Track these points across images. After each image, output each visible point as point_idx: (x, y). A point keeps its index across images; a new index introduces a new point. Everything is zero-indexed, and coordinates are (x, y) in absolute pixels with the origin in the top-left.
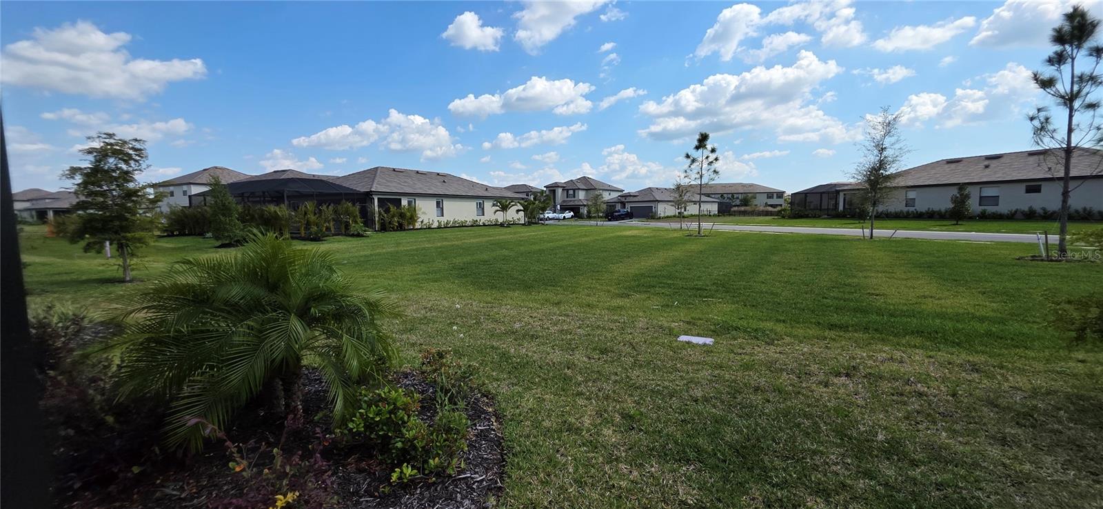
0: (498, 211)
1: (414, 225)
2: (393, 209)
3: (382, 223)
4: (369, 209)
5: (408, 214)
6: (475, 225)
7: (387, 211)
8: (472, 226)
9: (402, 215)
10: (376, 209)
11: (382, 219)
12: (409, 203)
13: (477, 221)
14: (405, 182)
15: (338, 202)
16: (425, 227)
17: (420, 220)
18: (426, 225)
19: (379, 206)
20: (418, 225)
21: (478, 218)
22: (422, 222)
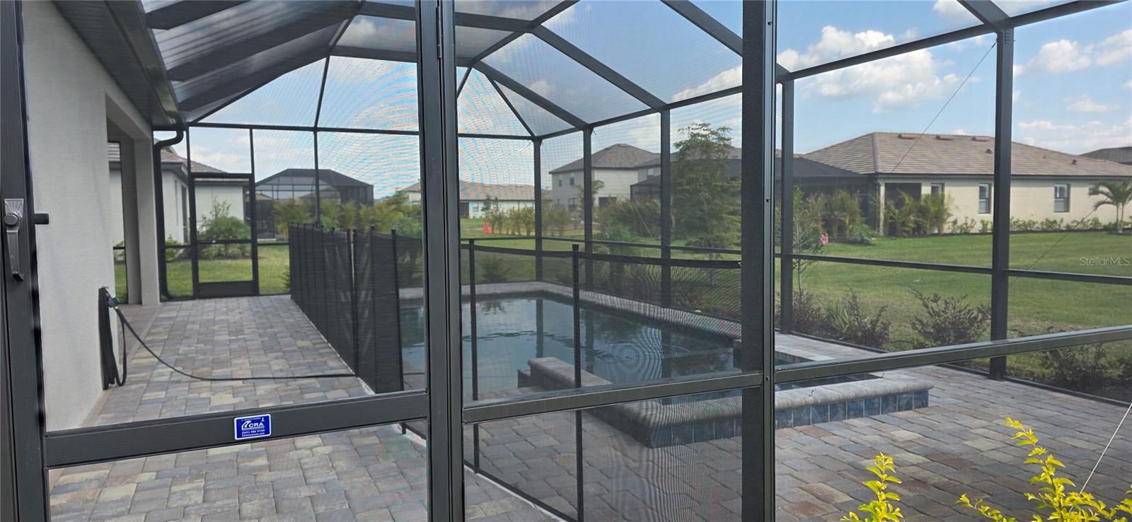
0: (1103, 203)
1: (940, 229)
2: (908, 199)
3: (891, 224)
4: (870, 202)
5: (933, 209)
6: (1050, 228)
7: (900, 204)
8: (1044, 231)
9: (923, 212)
10: (882, 201)
11: (892, 218)
12: (934, 189)
13: (1055, 222)
14: (923, 156)
15: (829, 191)
16: (959, 232)
17: (951, 219)
18: (961, 228)
19: (887, 197)
20: (947, 228)
21: (1058, 216)
22: (955, 222)
